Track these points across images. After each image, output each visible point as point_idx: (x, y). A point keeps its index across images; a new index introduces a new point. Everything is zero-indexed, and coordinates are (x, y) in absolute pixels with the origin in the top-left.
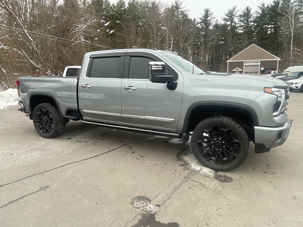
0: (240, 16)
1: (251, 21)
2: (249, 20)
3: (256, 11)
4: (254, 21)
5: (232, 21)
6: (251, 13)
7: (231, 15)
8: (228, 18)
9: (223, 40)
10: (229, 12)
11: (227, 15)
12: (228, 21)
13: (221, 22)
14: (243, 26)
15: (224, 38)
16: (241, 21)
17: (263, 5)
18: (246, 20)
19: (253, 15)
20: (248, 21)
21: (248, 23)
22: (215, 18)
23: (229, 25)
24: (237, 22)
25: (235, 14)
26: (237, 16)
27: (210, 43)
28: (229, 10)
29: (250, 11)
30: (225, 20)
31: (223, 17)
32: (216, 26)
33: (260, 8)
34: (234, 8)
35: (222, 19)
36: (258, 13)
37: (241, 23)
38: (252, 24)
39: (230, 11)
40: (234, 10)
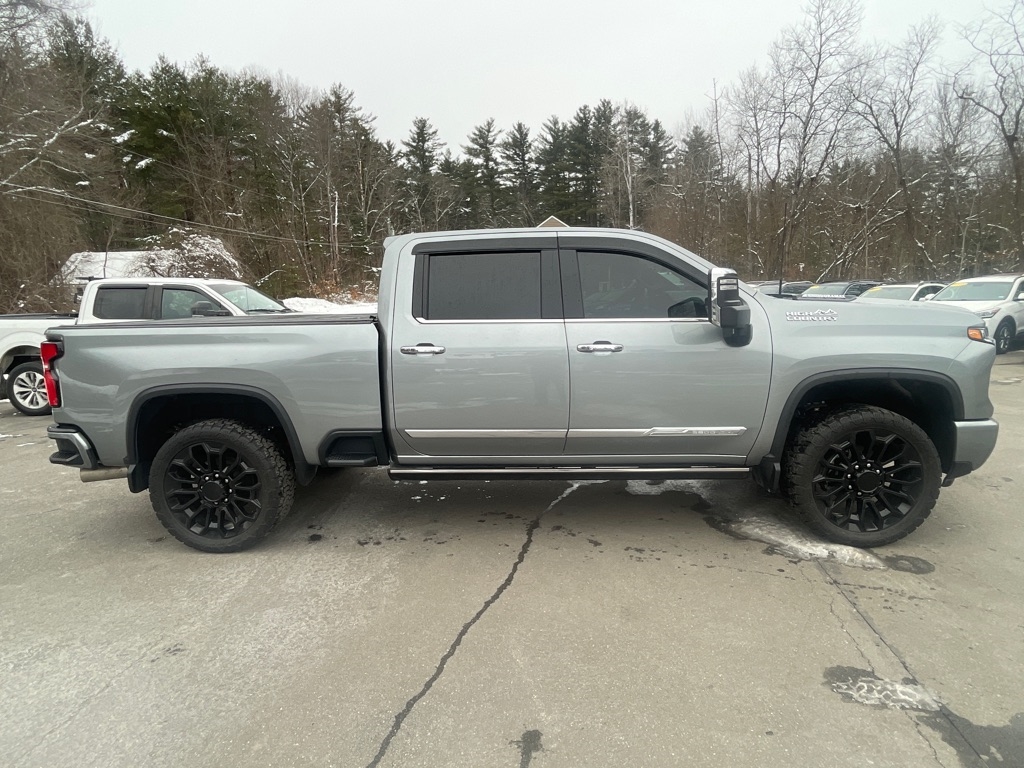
0: (506, 146)
1: (530, 160)
2: (527, 157)
3: (538, 138)
4: (538, 161)
5: (488, 158)
6: (530, 138)
7: (483, 141)
8: (476, 147)
9: (467, 205)
10: (477, 133)
11: (474, 141)
12: (477, 155)
13: (460, 156)
14: (515, 170)
15: (469, 199)
16: (508, 157)
17: (556, 123)
18: (518, 155)
19: (536, 144)
20: (523, 159)
21: (524, 164)
22: (445, 144)
23: (482, 165)
24: (500, 160)
25: (494, 140)
26: (498, 146)
27: (438, 209)
28: (477, 128)
29: (526, 135)
30: (470, 151)
31: (465, 145)
32: (448, 166)
33: (550, 129)
34: (489, 125)
35: (463, 150)
36: (546, 140)
37: (509, 162)
38: (533, 166)
39: (480, 131)
40: (489, 128)
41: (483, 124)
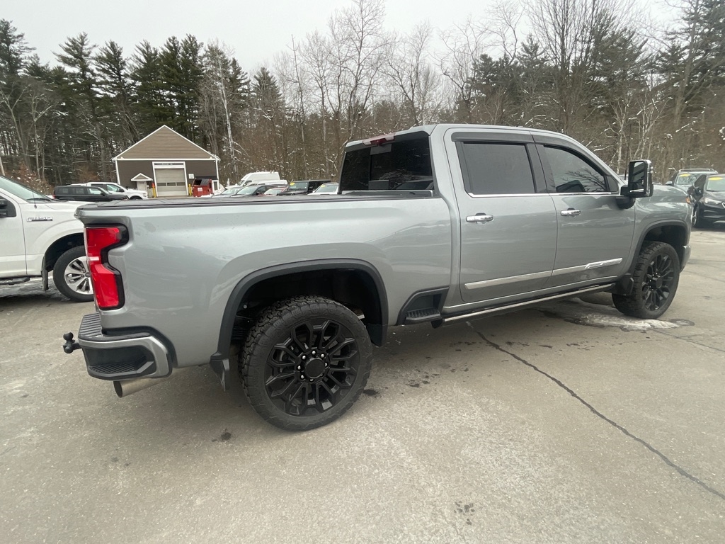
0: (100, 59)
1: (126, 76)
2: (122, 72)
3: (132, 58)
4: (134, 77)
5: (84, 69)
6: (124, 56)
7: (77, 52)
8: (70, 56)
9: (63, 109)
10: (70, 44)
11: (67, 50)
12: (72, 64)
13: (50, 62)
14: (112, 82)
15: (64, 104)
16: (104, 70)
17: (148, 47)
18: (114, 70)
19: (131, 62)
20: (119, 74)
21: (120, 79)
22: (34, 49)
23: (79, 74)
24: (96, 72)
25: (89, 53)
26: (93, 58)
27: (34, 112)
28: (69, 39)
29: (120, 53)
30: (65, 60)
31: (59, 53)
32: (36, 70)
33: (143, 52)
34: (82, 38)
35: (57, 58)
36: (140, 60)
37: (106, 75)
38: (130, 81)
39: (73, 42)
40: (83, 40)
41: (76, 37)
